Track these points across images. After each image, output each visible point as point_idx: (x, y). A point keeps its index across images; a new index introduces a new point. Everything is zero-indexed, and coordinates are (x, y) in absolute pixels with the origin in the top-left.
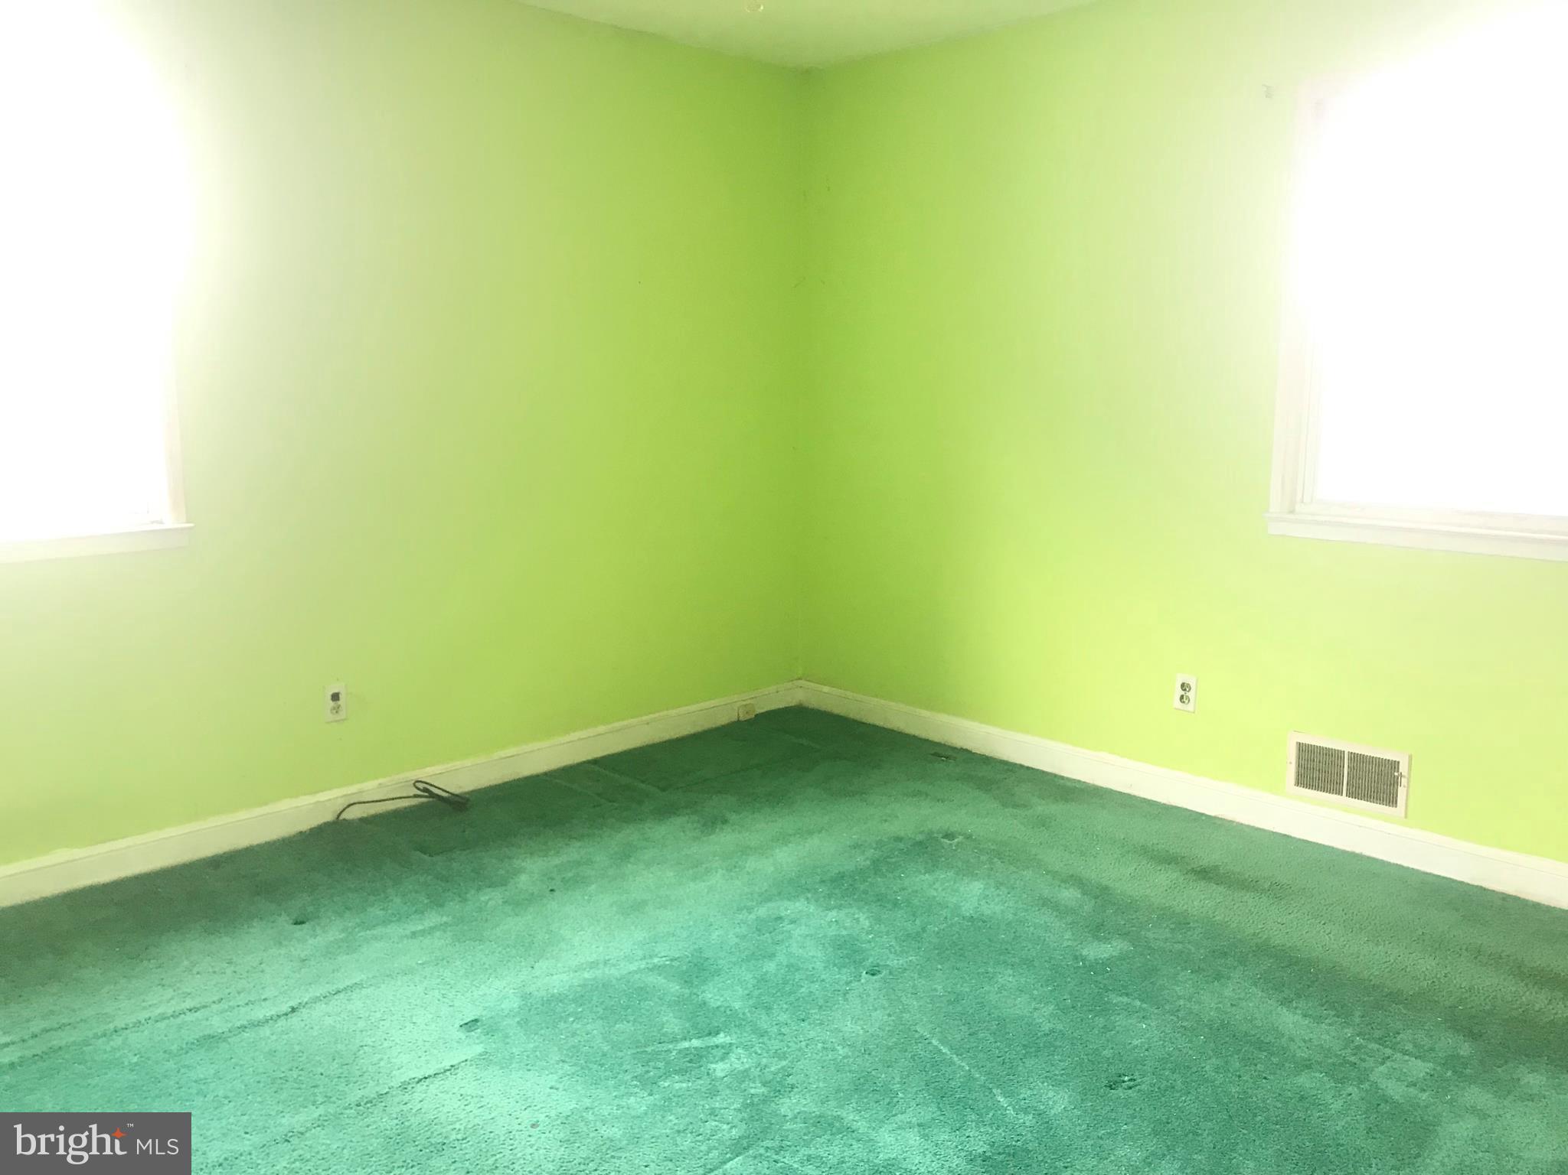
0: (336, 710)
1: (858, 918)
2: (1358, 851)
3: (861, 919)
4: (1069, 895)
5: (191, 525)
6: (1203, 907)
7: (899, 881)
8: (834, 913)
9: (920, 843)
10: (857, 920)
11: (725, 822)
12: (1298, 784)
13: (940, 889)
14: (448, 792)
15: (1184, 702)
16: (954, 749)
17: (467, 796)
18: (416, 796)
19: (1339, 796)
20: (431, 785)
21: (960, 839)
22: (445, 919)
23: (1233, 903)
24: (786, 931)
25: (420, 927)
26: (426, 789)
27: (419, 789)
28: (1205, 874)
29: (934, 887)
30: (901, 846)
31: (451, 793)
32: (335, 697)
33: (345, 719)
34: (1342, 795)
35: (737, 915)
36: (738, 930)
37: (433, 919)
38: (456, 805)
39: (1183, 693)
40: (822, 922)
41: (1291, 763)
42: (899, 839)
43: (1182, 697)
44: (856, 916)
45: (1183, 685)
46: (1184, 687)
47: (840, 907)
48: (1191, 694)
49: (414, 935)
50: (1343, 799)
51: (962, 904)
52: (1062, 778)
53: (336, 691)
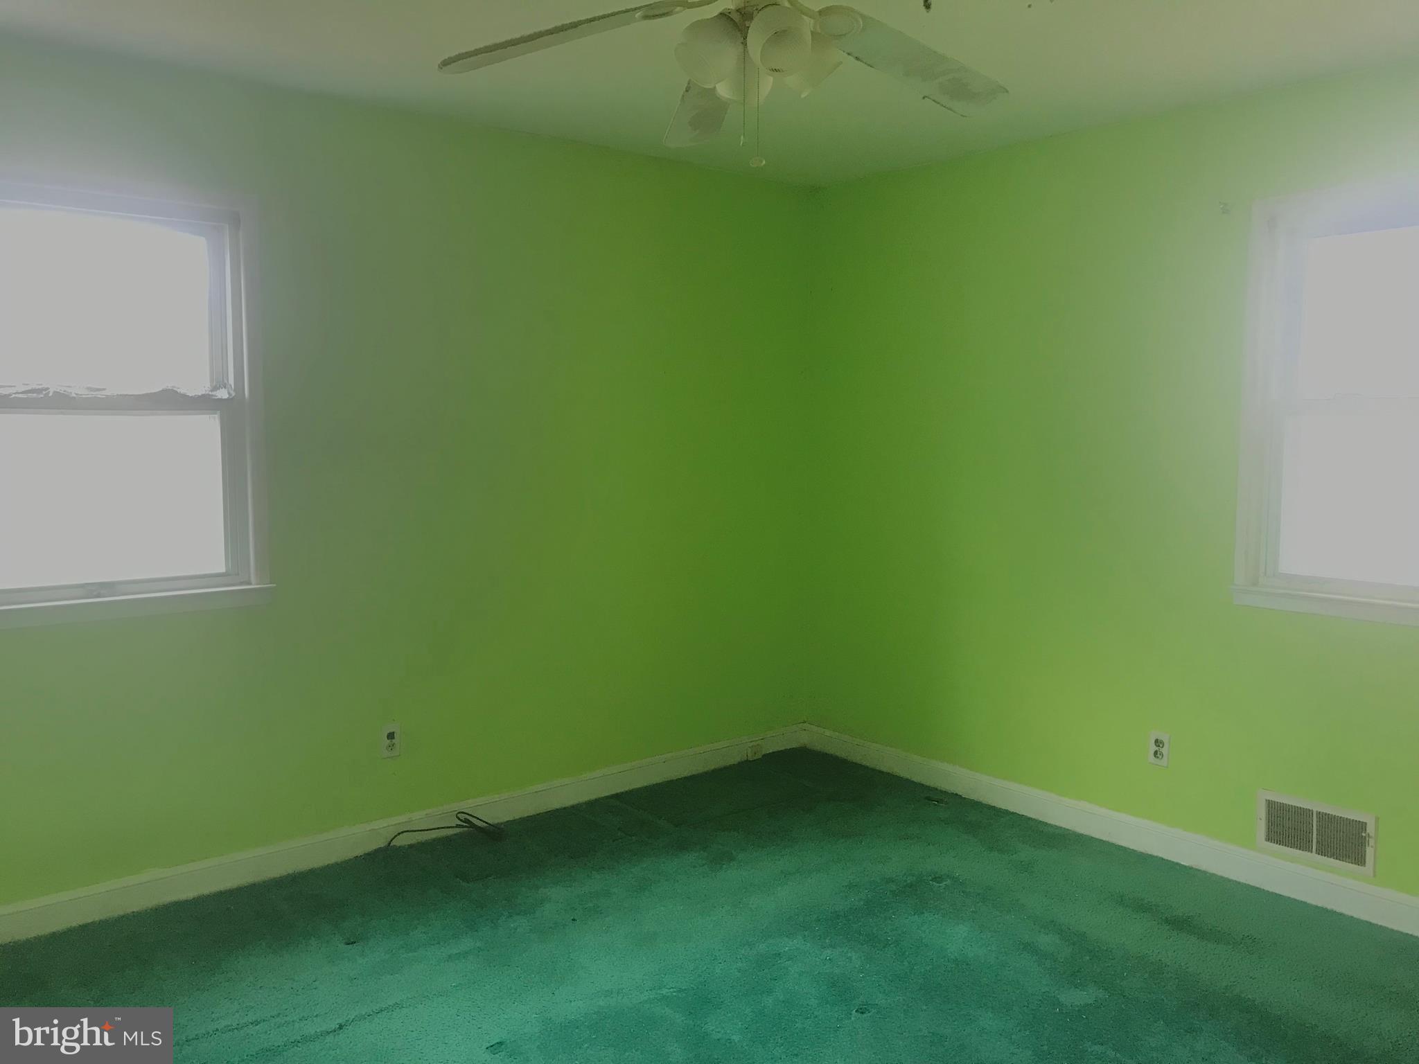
0: (391, 747)
1: (851, 957)
2: (1329, 907)
3: (854, 958)
4: (1046, 941)
5: (275, 585)
6: (1176, 957)
7: (890, 922)
8: (829, 951)
9: (911, 886)
10: (850, 959)
11: (731, 859)
12: (1268, 839)
13: (927, 931)
14: (486, 823)
15: (1158, 757)
16: (945, 793)
17: (502, 826)
18: (458, 826)
19: (1309, 853)
20: (471, 815)
21: (949, 882)
22: (478, 944)
23: (1206, 955)
24: (784, 968)
25: (455, 951)
26: (466, 821)
27: (461, 820)
28: (1180, 924)
29: (922, 929)
30: (894, 887)
31: (490, 824)
32: (391, 736)
33: (398, 756)
34: (1312, 852)
35: (739, 950)
36: (740, 964)
37: (467, 943)
38: (492, 835)
39: (1157, 748)
40: (817, 959)
41: (1261, 819)
42: (891, 880)
43: (1156, 753)
44: (849, 955)
45: (1157, 741)
46: (1158, 743)
47: (833, 946)
48: (1164, 750)
49: (450, 958)
50: (1314, 857)
51: (948, 946)
52: (1046, 824)
53: (392, 731)
